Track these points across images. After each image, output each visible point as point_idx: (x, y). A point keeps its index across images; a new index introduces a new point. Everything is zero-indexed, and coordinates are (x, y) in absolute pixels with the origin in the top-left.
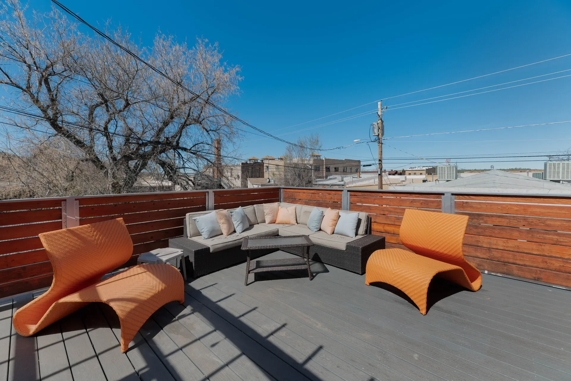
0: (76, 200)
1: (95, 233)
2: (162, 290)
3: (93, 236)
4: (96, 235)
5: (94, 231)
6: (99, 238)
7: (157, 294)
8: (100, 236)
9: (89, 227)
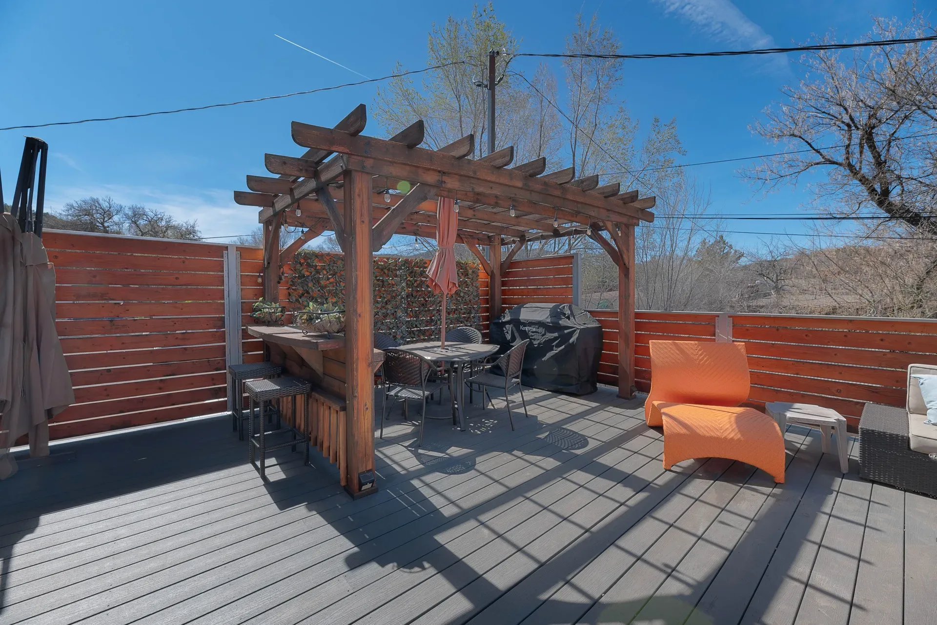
0: (730, 317)
1: (700, 352)
2: (732, 439)
3: (697, 354)
4: (701, 355)
5: (700, 350)
6: (703, 358)
7: (721, 439)
8: (705, 356)
9: (696, 344)
